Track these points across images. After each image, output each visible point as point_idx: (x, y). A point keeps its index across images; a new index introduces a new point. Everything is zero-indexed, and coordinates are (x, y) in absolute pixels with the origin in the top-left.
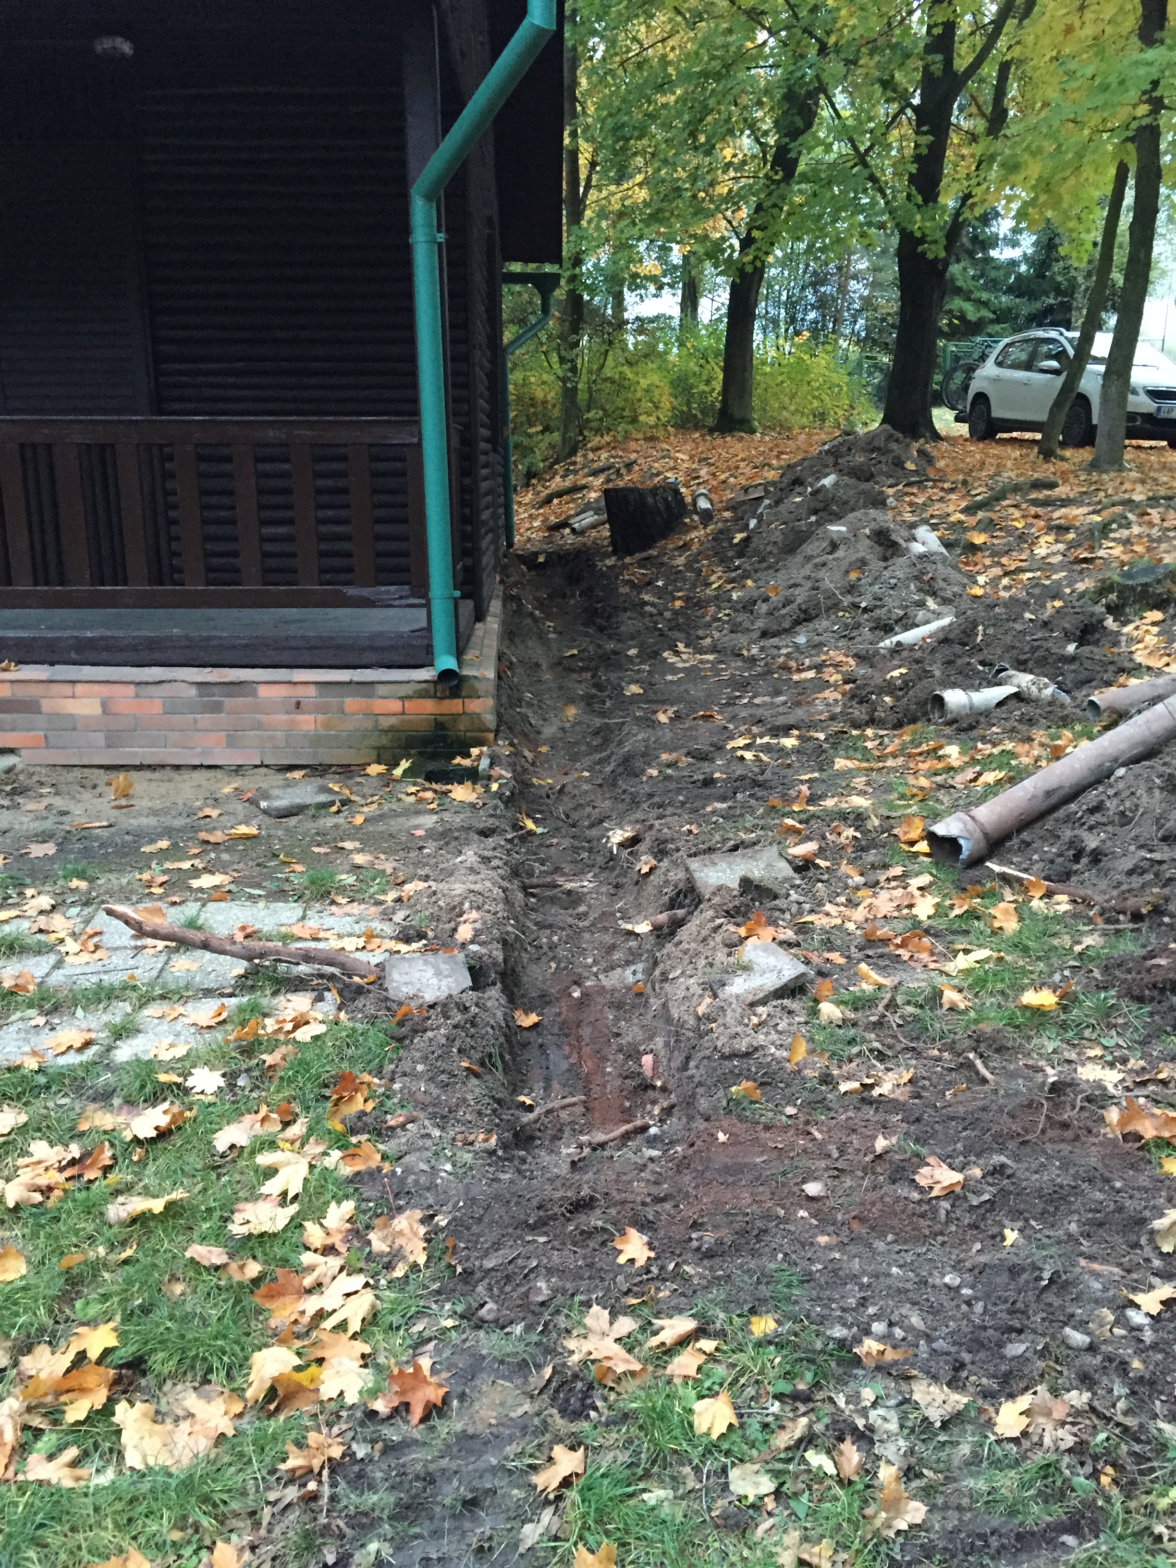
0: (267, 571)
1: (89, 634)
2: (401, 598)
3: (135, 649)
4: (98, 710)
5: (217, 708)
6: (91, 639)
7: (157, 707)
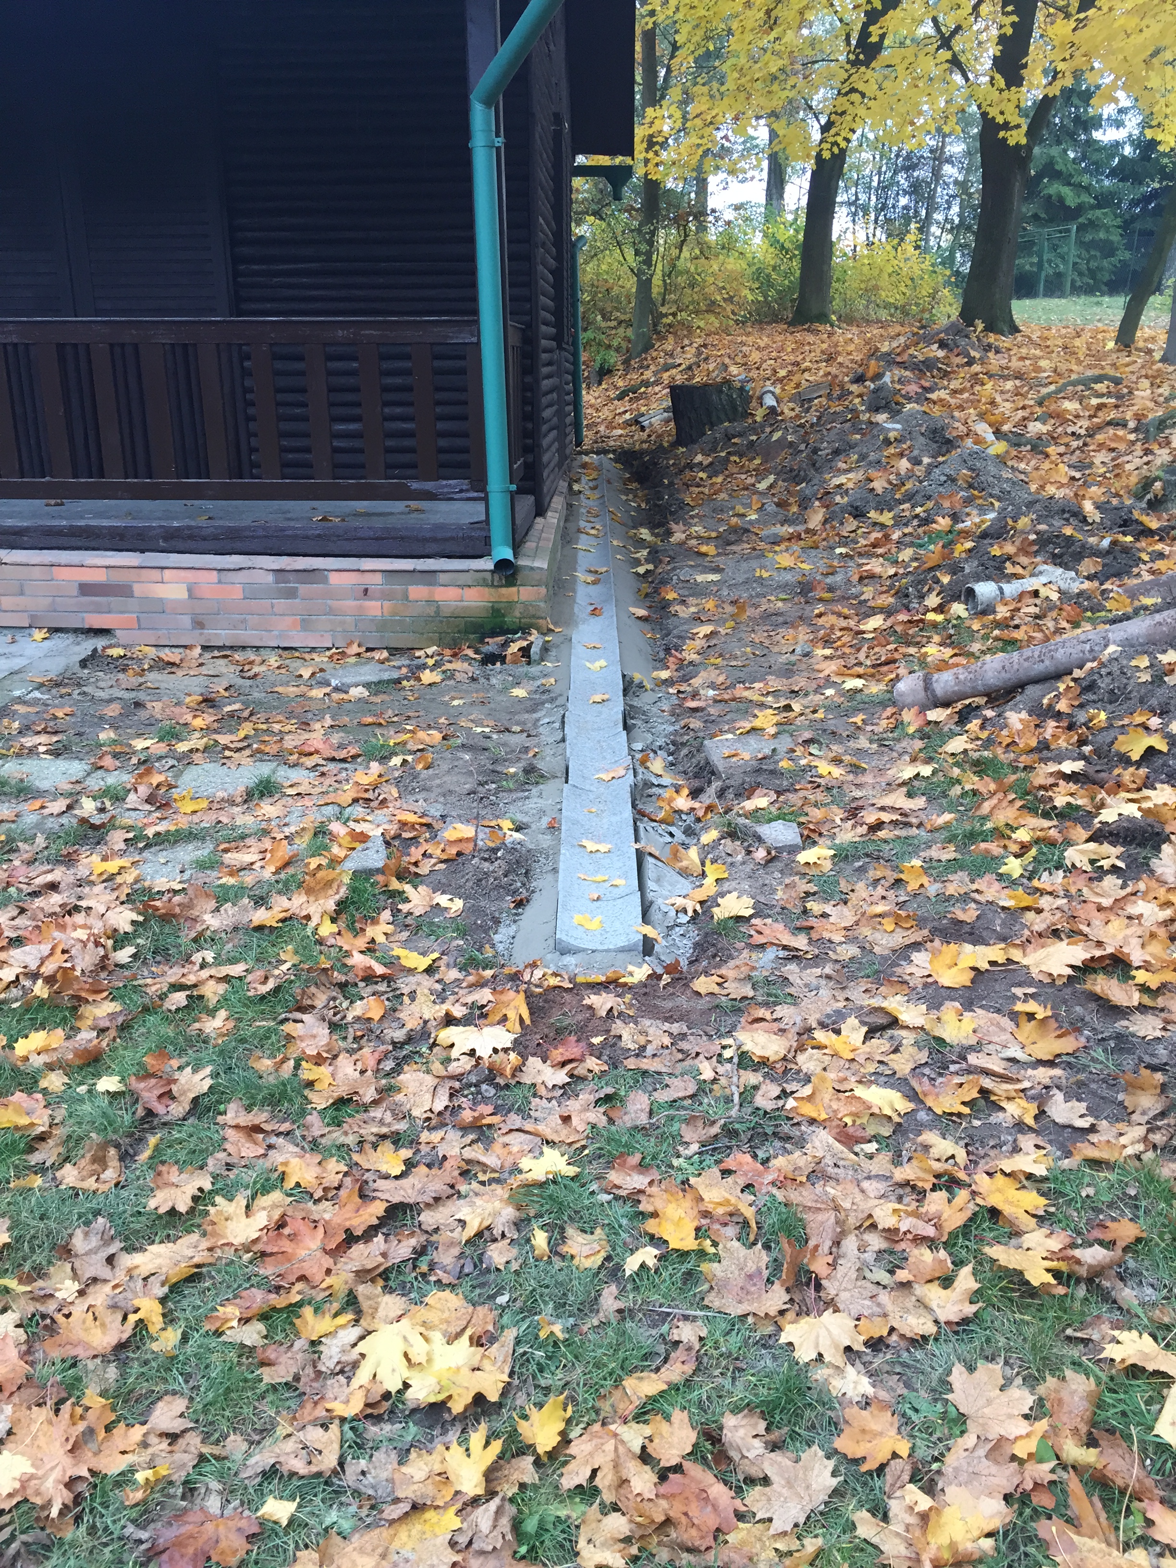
0: (336, 466)
1: (176, 524)
2: (461, 491)
3: (216, 538)
4: (185, 595)
5: (291, 594)
6: (178, 529)
7: (237, 593)
